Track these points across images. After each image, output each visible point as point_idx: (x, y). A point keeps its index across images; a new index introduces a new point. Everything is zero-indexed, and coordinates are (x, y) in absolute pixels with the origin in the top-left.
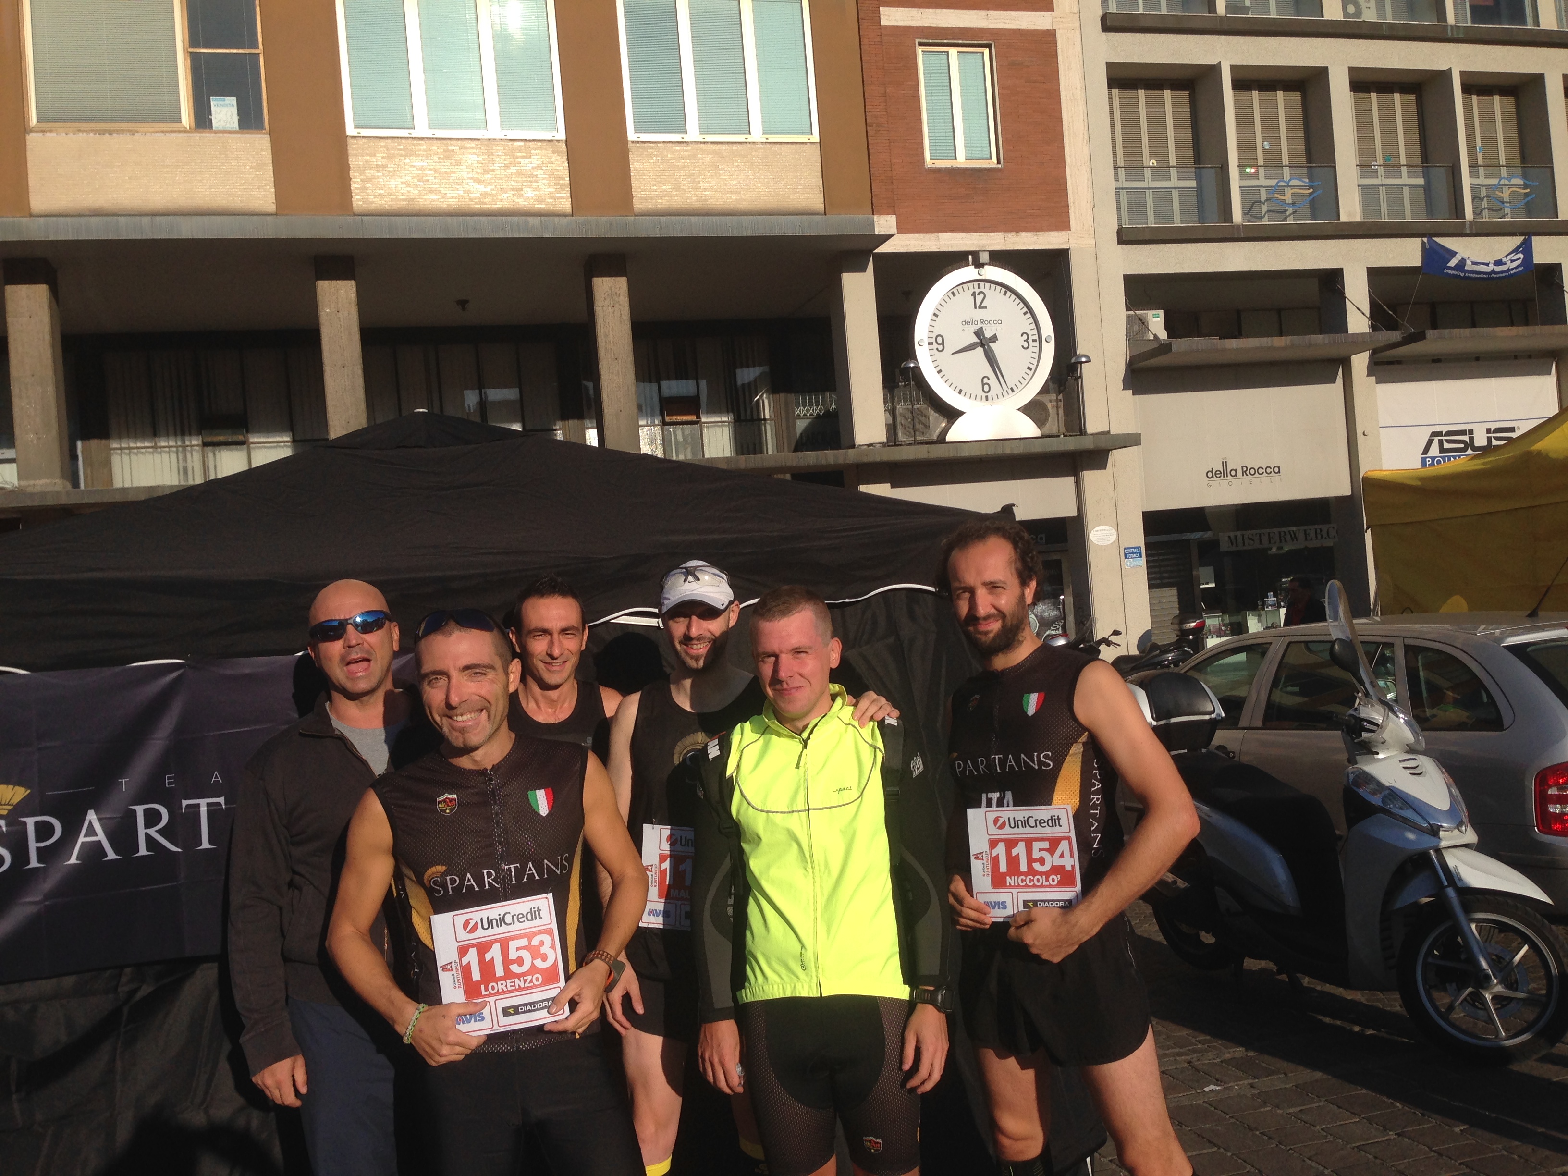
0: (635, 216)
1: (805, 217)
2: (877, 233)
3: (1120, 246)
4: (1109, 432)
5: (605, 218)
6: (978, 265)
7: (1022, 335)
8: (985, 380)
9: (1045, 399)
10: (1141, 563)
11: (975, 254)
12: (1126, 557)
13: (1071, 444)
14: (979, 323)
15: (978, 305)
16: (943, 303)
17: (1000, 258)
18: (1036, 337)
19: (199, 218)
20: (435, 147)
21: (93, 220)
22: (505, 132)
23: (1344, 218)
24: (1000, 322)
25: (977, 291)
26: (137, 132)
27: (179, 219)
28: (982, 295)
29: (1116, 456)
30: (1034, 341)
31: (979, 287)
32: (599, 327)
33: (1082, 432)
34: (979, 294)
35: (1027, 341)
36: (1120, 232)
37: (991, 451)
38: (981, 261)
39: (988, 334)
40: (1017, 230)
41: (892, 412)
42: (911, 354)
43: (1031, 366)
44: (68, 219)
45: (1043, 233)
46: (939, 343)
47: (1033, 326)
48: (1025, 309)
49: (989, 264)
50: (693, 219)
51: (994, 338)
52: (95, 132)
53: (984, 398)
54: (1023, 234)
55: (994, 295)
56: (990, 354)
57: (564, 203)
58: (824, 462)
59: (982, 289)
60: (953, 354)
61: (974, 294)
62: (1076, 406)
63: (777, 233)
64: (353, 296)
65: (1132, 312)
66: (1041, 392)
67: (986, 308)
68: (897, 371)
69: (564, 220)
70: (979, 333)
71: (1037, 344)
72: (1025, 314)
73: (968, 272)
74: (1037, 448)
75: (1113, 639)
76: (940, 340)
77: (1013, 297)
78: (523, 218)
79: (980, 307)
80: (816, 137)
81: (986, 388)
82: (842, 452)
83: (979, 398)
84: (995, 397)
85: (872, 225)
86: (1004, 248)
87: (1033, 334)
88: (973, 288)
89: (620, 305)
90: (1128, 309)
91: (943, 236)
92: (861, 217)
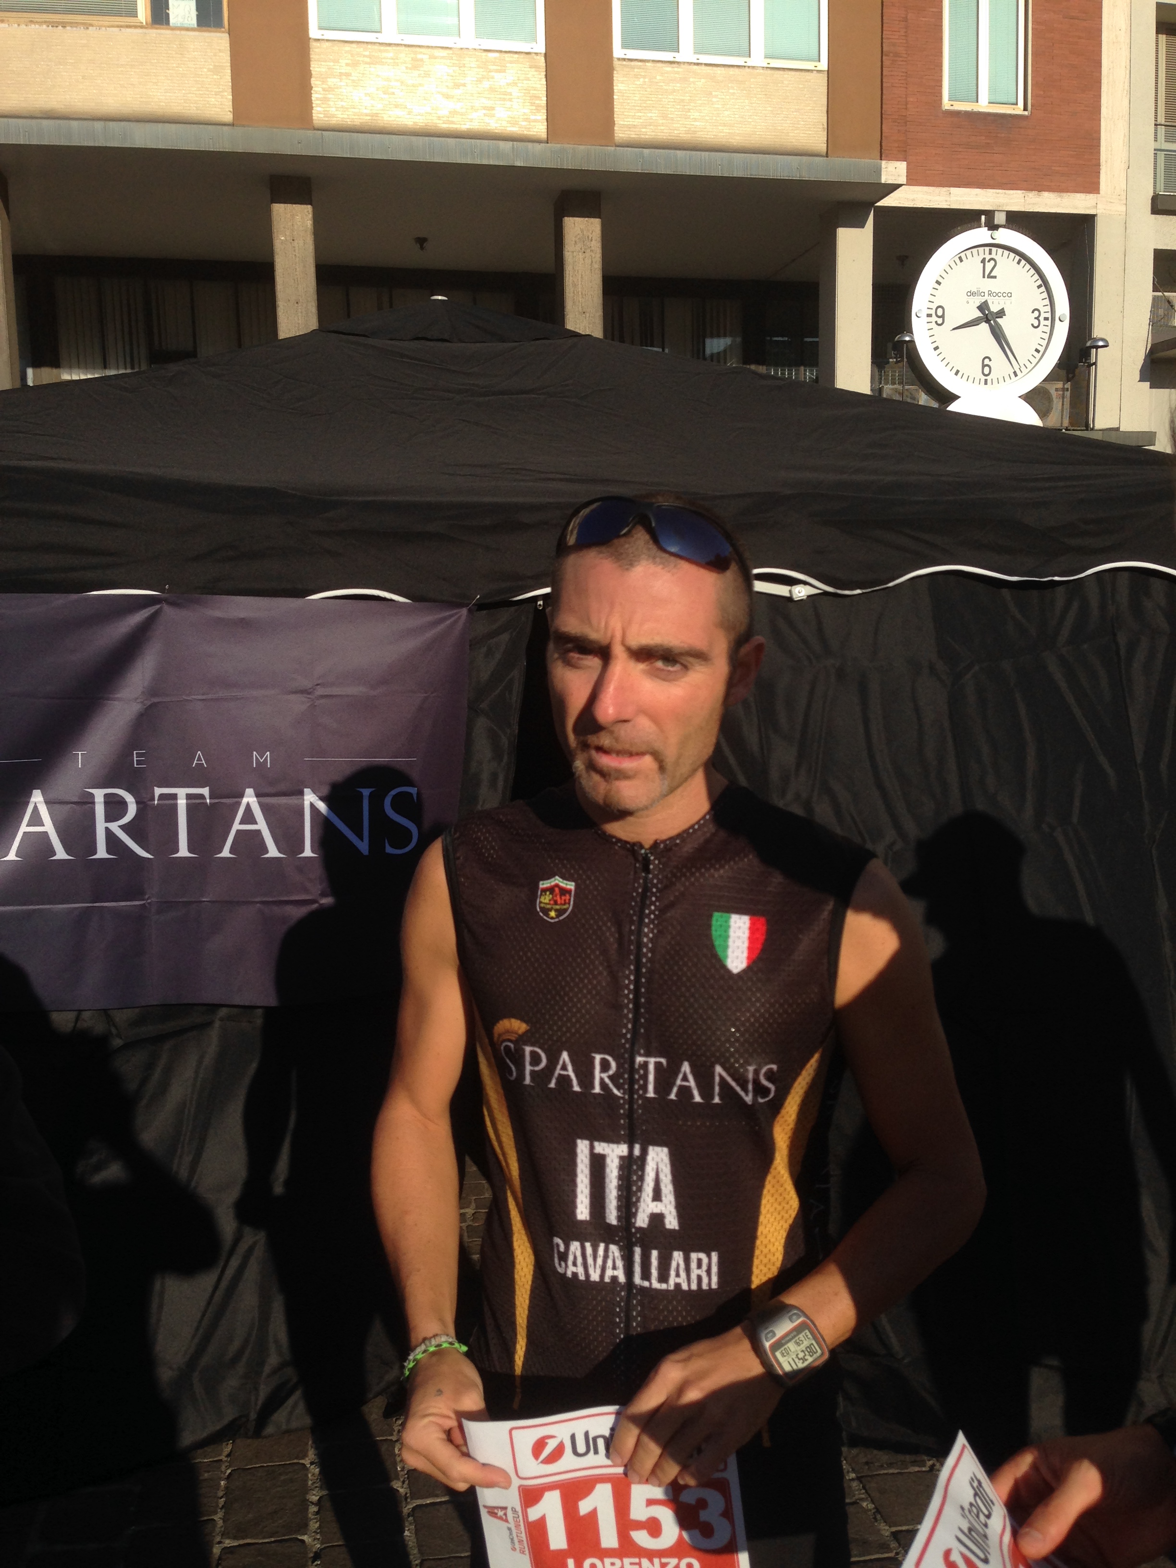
0: (617, 146)
1: (805, 158)
2: (883, 181)
3: (1153, 216)
4: (1118, 429)
5: (582, 147)
6: (993, 227)
7: (1033, 312)
8: (987, 362)
9: (1052, 387)
11: (989, 214)
14: (986, 294)
15: (987, 273)
16: (948, 269)
17: (1019, 220)
18: (1049, 315)
19: (154, 125)
20: (405, 55)
21: (45, 122)
22: (480, 41)
24: (1010, 294)
25: (988, 257)
26: (92, 25)
27: (132, 125)
28: (992, 263)
30: (1046, 319)
31: (990, 253)
32: (567, 276)
33: (1089, 426)
34: (989, 261)
35: (1037, 318)
36: (1155, 199)
38: (996, 222)
39: (994, 308)
40: (1039, 188)
42: (907, 327)
43: (1039, 348)
44: (20, 120)
45: (1069, 194)
46: (939, 315)
47: (1047, 302)
48: (1040, 282)
49: (1005, 227)
51: (1001, 313)
52: (48, 23)
53: (983, 382)
54: (1046, 194)
55: (1006, 263)
56: (997, 330)
57: (539, 129)
59: (992, 256)
60: (954, 329)
61: (983, 261)
62: (1084, 398)
63: (771, 175)
64: (309, 223)
65: (1160, 294)
66: (1047, 379)
67: (995, 277)
68: (890, 345)
69: (538, 147)
70: (983, 307)
71: (1048, 323)
72: (1039, 287)
73: (980, 235)
76: (940, 312)
77: (1028, 266)
78: (495, 142)
79: (989, 277)
80: (823, 65)
81: (986, 370)
83: (977, 381)
84: (995, 381)
85: (878, 172)
86: (1023, 209)
87: (1045, 310)
88: (984, 253)
89: (592, 251)
90: (1155, 289)
91: (954, 190)
92: (868, 161)
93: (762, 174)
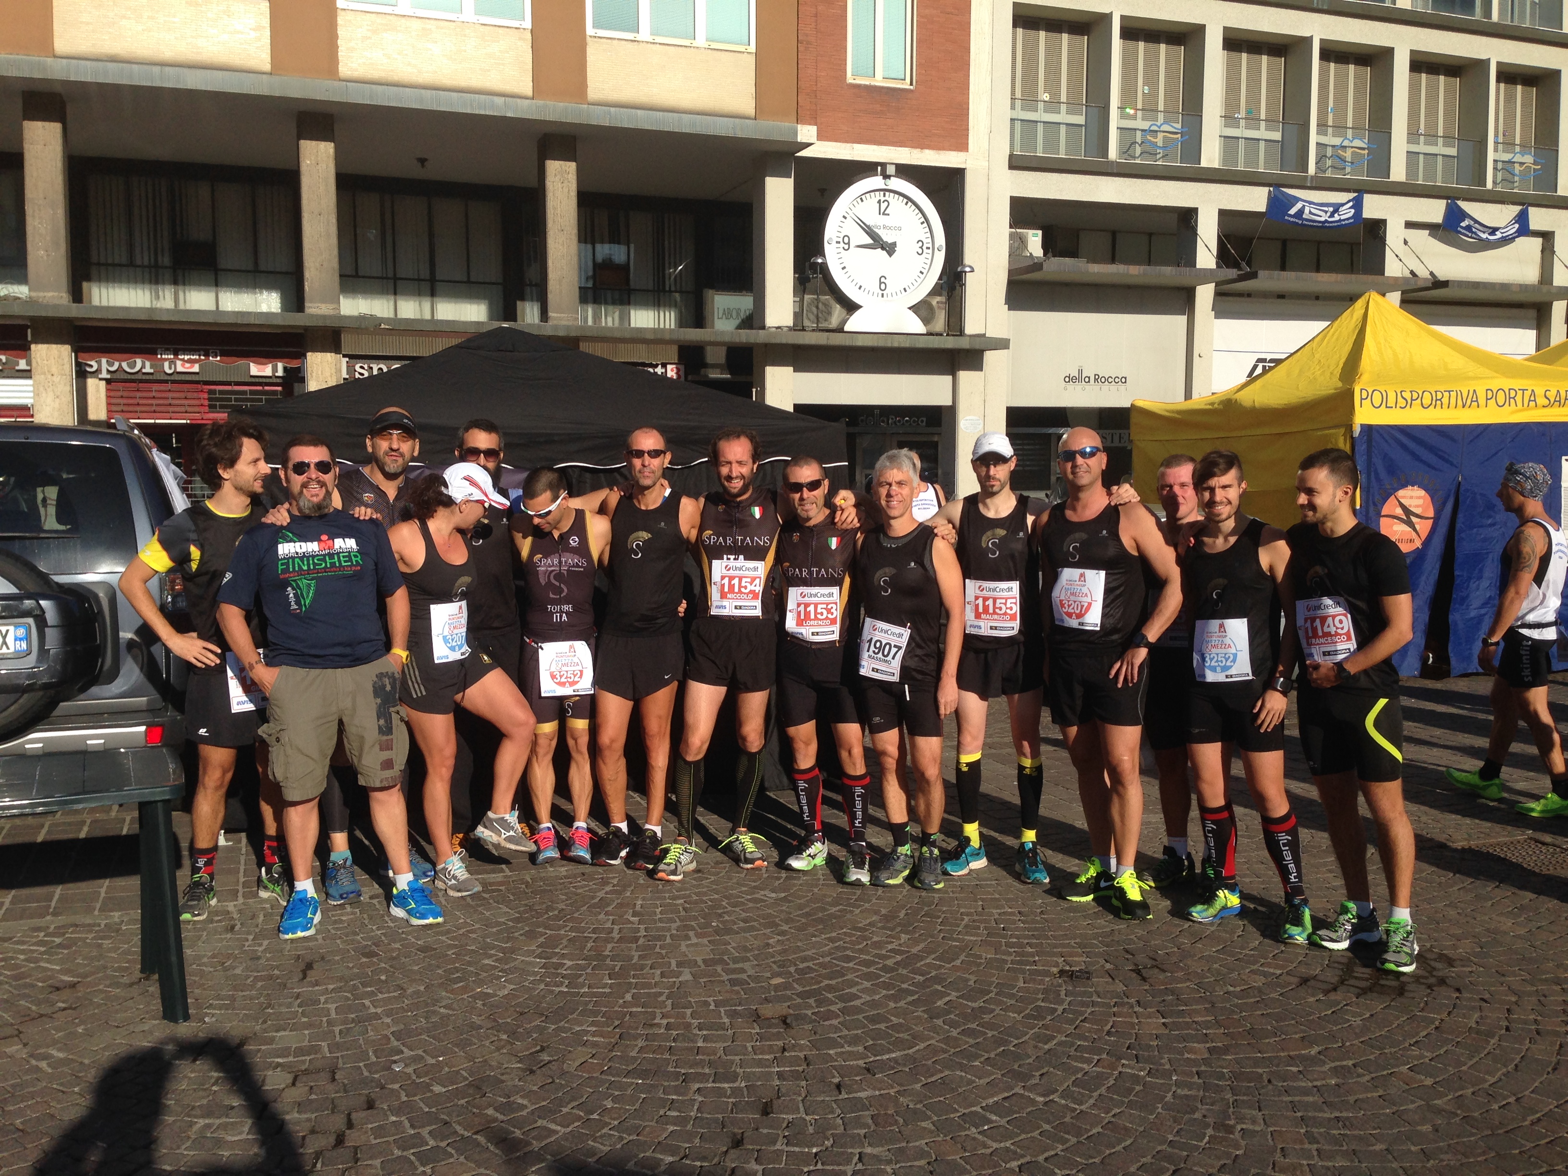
0: (589, 104)
1: (736, 120)
2: (799, 140)
3: (1010, 171)
4: (984, 335)
5: (561, 104)
6: (886, 176)
7: (918, 242)
8: (883, 280)
9: (935, 301)
11: (884, 165)
13: (950, 343)
14: (882, 227)
15: (882, 211)
16: (852, 207)
17: (906, 171)
18: (930, 245)
19: (203, 71)
20: (416, 24)
21: (110, 65)
22: (478, 17)
23: (1204, 164)
24: (899, 229)
25: (883, 199)
27: (186, 70)
28: (886, 203)
29: (990, 357)
30: (928, 248)
31: (884, 196)
33: (961, 333)
34: (883, 202)
35: (921, 247)
36: (1011, 156)
37: (881, 343)
38: (888, 173)
39: (888, 238)
40: (922, 146)
41: (802, 301)
42: (821, 252)
43: (923, 270)
44: (88, 63)
45: (944, 152)
46: (845, 242)
47: (929, 235)
48: (923, 220)
49: (896, 176)
50: (639, 112)
51: (894, 243)
53: (880, 295)
54: (927, 151)
55: (896, 203)
57: (527, 88)
58: (737, 340)
59: (887, 198)
60: (857, 250)
61: (879, 202)
62: (958, 309)
63: (712, 132)
64: (331, 157)
65: (1014, 230)
66: (930, 294)
67: (888, 214)
68: (807, 264)
69: (527, 102)
71: (930, 251)
72: (922, 223)
73: (876, 181)
74: (922, 343)
76: (846, 240)
77: (913, 207)
78: (489, 97)
79: (884, 214)
80: (752, 48)
81: (883, 286)
82: (754, 332)
83: (875, 294)
84: (889, 295)
85: (795, 133)
86: (909, 163)
87: (928, 242)
88: (879, 196)
89: (569, 184)
90: (1011, 227)
91: (857, 146)
92: (787, 124)
93: (704, 131)
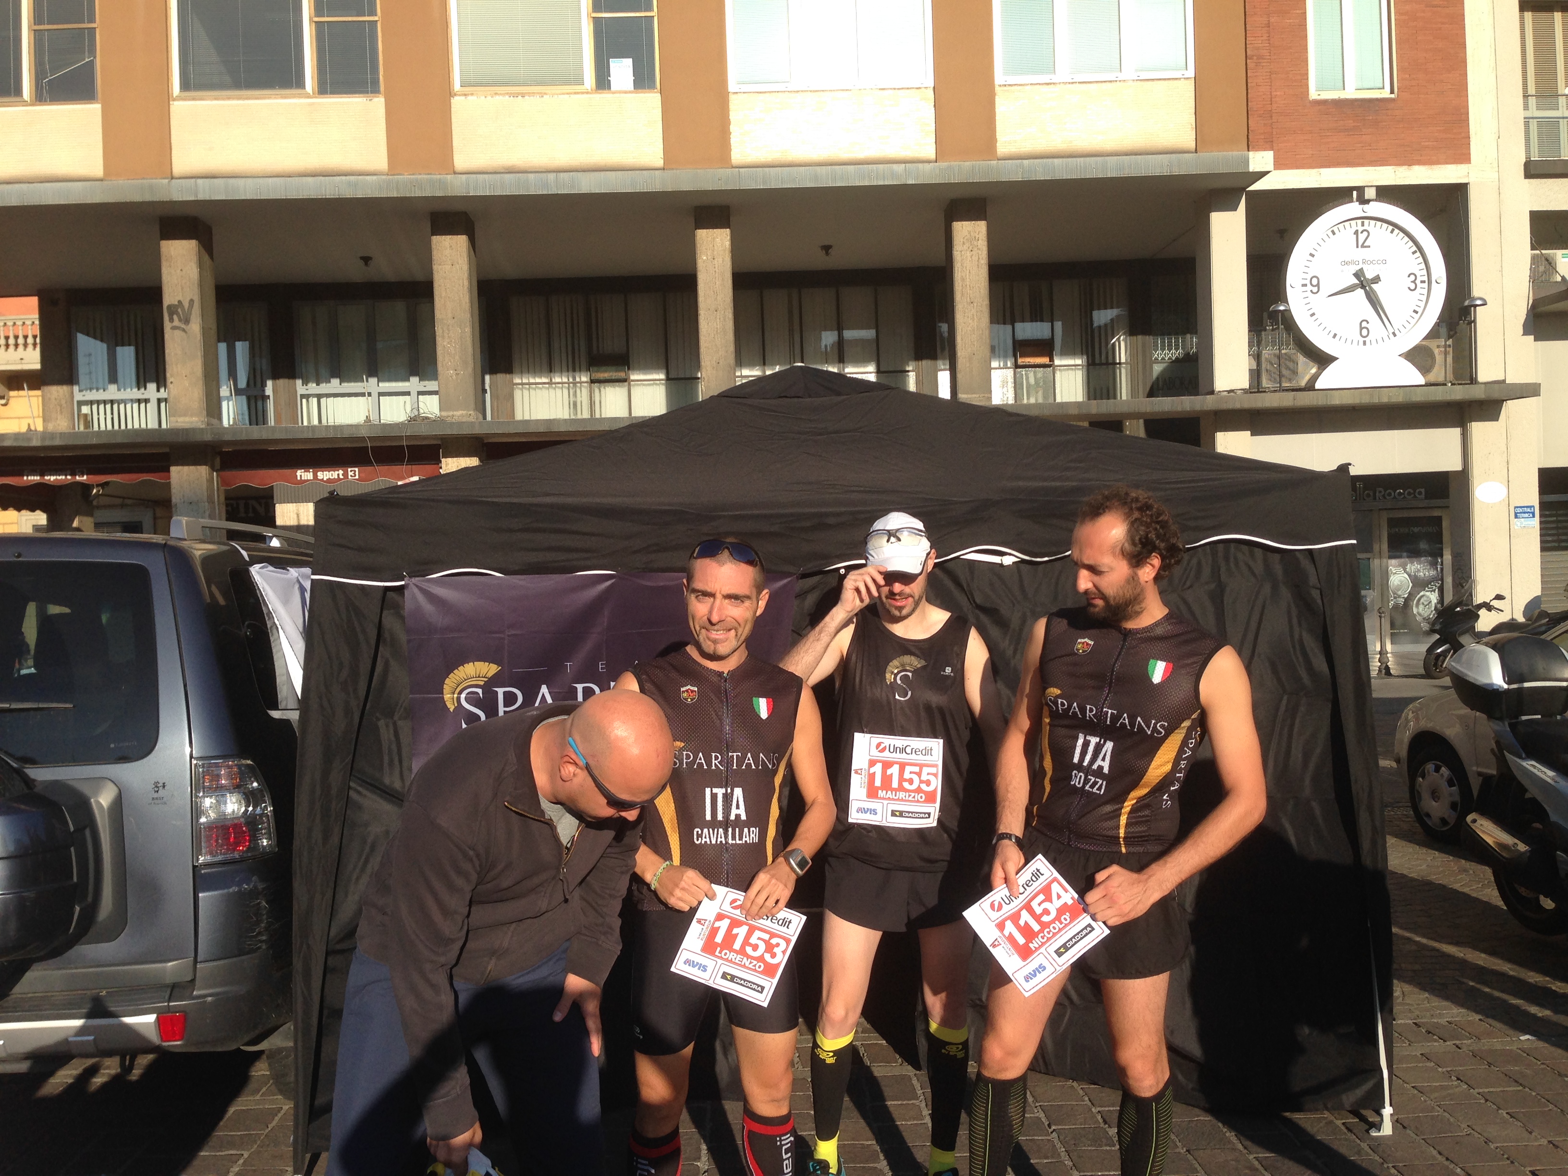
0: (998, 160)
1: (1174, 156)
2: (1251, 170)
3: (1527, 180)
4: (1504, 381)
5: (967, 163)
6: (1363, 201)
7: (1409, 276)
8: (1364, 324)
9: (1433, 344)
10: (1535, 523)
11: (1360, 190)
12: (1516, 517)
13: (1458, 393)
14: (1361, 262)
15: (1360, 244)
16: (1321, 242)
17: (1387, 193)
18: (1426, 278)
19: (596, 174)
20: (811, 99)
21: (507, 177)
22: (875, 81)
24: (1385, 262)
25: (1360, 229)
26: (547, 96)
27: (579, 174)
28: (1365, 234)
29: (1510, 408)
30: (1422, 282)
31: (1363, 225)
32: (956, 272)
33: (1473, 380)
34: (1362, 232)
35: (1414, 282)
36: (1528, 165)
37: (1365, 400)
38: (1366, 197)
39: (1369, 275)
40: (1409, 163)
41: (1257, 357)
42: (1282, 298)
43: (1417, 309)
44: (486, 176)
45: (1440, 166)
46: (1315, 284)
47: (1423, 266)
48: (1414, 248)
49: (1376, 200)
50: (1056, 160)
51: (1377, 279)
52: (510, 94)
53: (1361, 343)
54: (1417, 167)
55: (1378, 232)
56: (1372, 295)
57: (929, 151)
58: (1179, 409)
59: (1365, 228)
60: (1329, 296)
61: (1356, 233)
62: (1467, 353)
63: (1144, 173)
64: (728, 244)
65: (1538, 252)
66: (1427, 338)
67: (1369, 247)
68: (1265, 315)
69: (928, 166)
70: (1359, 274)
71: (1426, 285)
72: (1414, 253)
73: (1352, 209)
74: (1418, 397)
75: (1496, 603)
76: (1315, 282)
77: (1401, 235)
78: (889, 165)
79: (1363, 246)
80: (1191, 73)
81: (1365, 332)
82: (1199, 398)
83: (1355, 342)
84: (1374, 342)
85: (1247, 162)
86: (1394, 183)
87: (1422, 274)
88: (1357, 225)
89: (979, 249)
90: (1533, 248)
91: (1324, 171)
92: (1235, 153)
93: (1134, 173)
